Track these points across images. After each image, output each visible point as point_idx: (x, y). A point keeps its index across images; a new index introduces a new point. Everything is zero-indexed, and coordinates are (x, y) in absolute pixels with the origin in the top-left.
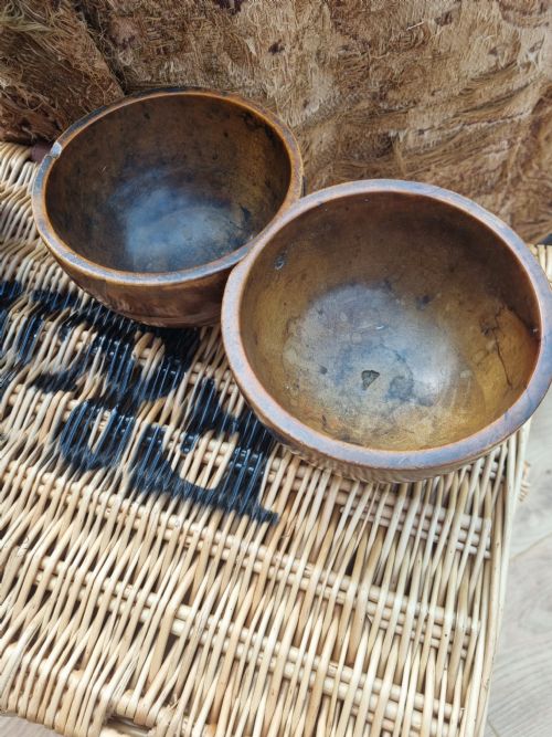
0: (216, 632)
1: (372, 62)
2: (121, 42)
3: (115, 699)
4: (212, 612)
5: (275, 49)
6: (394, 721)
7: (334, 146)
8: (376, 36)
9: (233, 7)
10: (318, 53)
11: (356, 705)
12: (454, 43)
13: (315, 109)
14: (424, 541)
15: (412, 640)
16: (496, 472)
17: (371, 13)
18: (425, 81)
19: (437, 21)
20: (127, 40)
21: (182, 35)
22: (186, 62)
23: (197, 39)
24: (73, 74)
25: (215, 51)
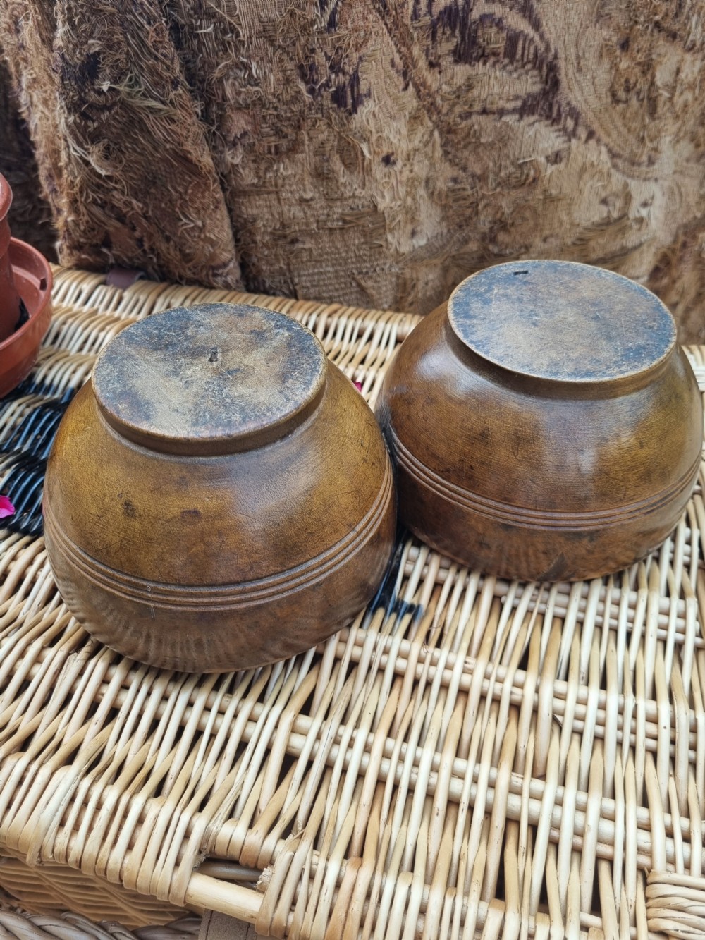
0: (350, 746)
1: (482, 199)
2: (232, 139)
3: (214, 828)
4: (343, 721)
5: (387, 160)
6: (612, 844)
7: (440, 292)
8: (485, 170)
9: (349, 107)
10: (427, 181)
11: (556, 826)
12: (565, 184)
13: (423, 242)
14: (614, 630)
15: (620, 744)
16: (690, 556)
17: (482, 144)
18: (536, 225)
19: (547, 158)
20: (239, 136)
21: (296, 133)
22: (296, 165)
23: (311, 139)
24: (177, 168)
25: (328, 154)
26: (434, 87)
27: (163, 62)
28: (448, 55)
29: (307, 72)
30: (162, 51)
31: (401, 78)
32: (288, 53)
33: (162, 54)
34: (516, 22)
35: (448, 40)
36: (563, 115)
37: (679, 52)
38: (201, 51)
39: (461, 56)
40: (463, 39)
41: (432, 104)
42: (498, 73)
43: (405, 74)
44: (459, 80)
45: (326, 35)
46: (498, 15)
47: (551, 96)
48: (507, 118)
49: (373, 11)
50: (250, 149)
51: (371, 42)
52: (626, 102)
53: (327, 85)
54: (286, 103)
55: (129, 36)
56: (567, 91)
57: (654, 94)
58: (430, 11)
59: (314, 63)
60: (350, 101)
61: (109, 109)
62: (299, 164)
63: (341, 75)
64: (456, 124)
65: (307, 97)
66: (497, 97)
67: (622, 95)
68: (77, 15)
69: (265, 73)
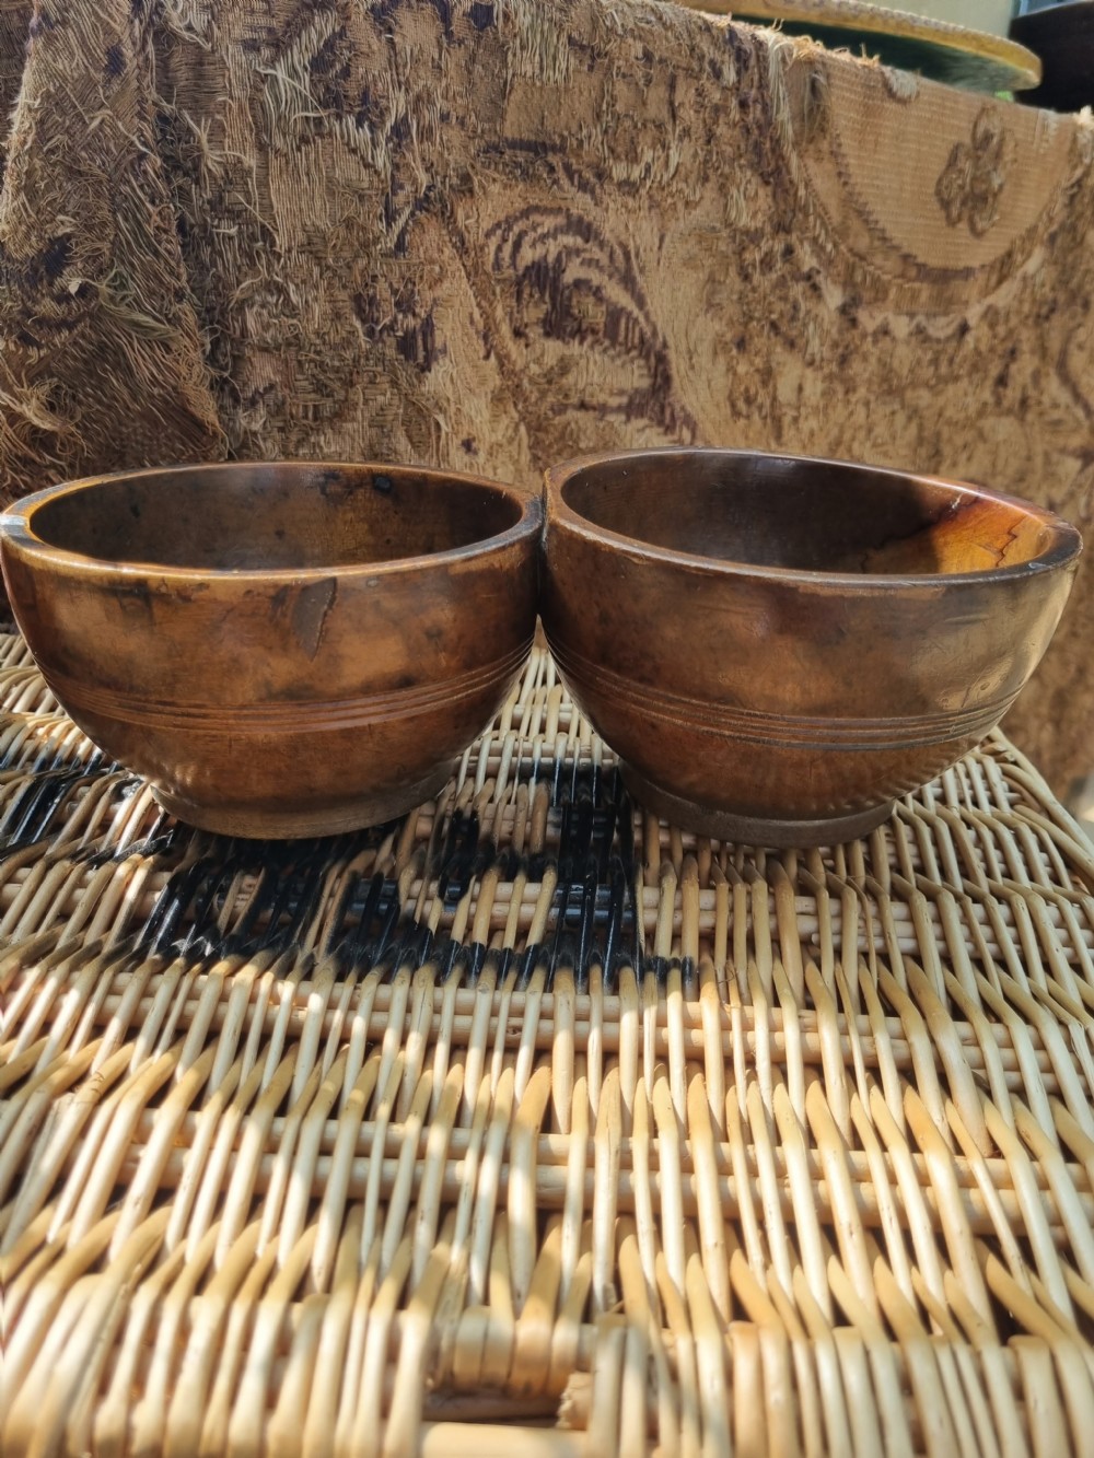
2: (250, 394)
5: (468, 446)
20: (261, 390)
21: (347, 392)
22: (343, 439)
23: (366, 402)
24: (165, 428)
25: (389, 426)
26: (519, 365)
27: (167, 263)
28: (537, 324)
29: (364, 305)
30: (164, 244)
31: (481, 342)
32: (340, 278)
33: (166, 249)
34: (616, 294)
35: (536, 305)
36: (678, 423)
37: (799, 364)
38: (214, 264)
39: (552, 328)
40: (554, 306)
41: (517, 386)
42: (597, 357)
43: (485, 338)
44: (550, 360)
45: (391, 261)
46: (595, 283)
47: (662, 395)
48: (611, 418)
49: (450, 245)
50: (278, 410)
51: (446, 284)
52: (748, 417)
53: (391, 328)
54: (334, 347)
55: (120, 218)
56: (680, 392)
57: (778, 412)
58: (514, 264)
59: (375, 295)
60: (421, 354)
61: (70, 327)
62: (347, 437)
63: (410, 317)
64: (547, 418)
65: (363, 341)
66: (598, 389)
67: (741, 405)
68: (42, 179)
69: (307, 302)
